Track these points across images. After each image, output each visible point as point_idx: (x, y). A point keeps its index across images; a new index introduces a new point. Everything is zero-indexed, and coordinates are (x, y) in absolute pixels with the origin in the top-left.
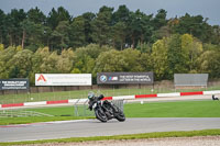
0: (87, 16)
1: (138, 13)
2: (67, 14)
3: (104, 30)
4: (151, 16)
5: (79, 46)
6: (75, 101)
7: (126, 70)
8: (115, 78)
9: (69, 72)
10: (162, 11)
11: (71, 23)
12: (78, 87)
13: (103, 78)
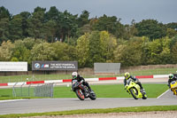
0: (24, 15)
1: (66, 13)
2: (7, 12)
3: (38, 26)
4: (76, 16)
5: (17, 39)
6: (13, 84)
7: (56, 59)
8: (47, 66)
9: (9, 60)
10: (86, 12)
11: (10, 20)
12: (16, 73)
13: (37, 66)
